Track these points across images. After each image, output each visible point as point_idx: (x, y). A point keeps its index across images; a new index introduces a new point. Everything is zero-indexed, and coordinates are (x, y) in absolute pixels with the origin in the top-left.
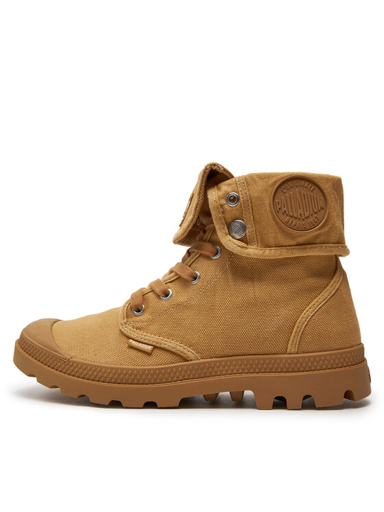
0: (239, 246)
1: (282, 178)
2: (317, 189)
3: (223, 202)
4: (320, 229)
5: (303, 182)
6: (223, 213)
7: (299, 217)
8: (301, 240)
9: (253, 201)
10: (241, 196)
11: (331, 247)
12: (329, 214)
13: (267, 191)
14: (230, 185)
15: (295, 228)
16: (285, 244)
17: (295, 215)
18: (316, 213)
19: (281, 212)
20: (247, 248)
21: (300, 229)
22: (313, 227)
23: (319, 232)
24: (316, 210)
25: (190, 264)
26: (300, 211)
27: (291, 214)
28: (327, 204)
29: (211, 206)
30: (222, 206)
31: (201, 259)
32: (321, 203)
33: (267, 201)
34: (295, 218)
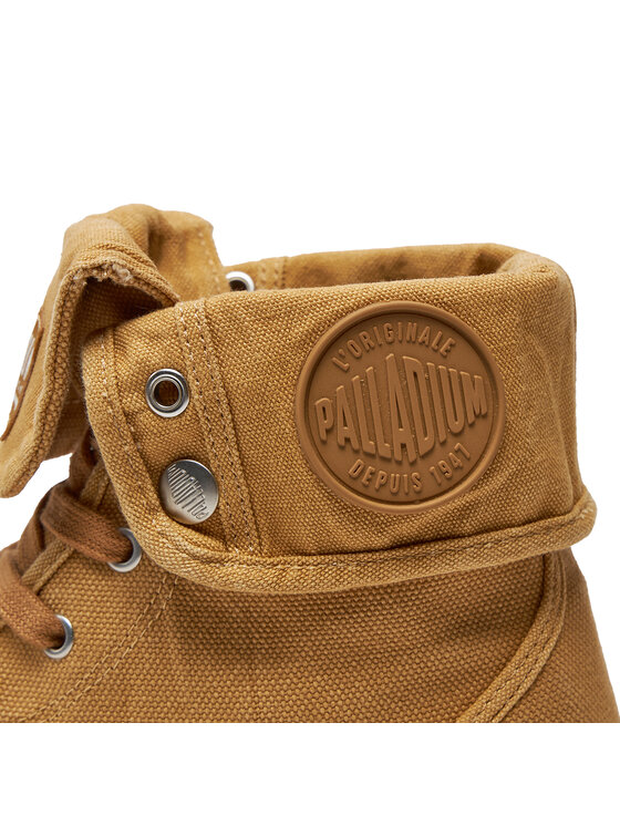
0: (194, 557)
1: (339, 316)
2: (462, 346)
3: (134, 401)
4: (473, 487)
5: (412, 327)
6: (136, 438)
7: (398, 456)
8: (406, 529)
9: (237, 403)
10: (194, 386)
11: (517, 538)
12: (506, 429)
13: (282, 365)
14: (155, 337)
15: (385, 494)
16: (351, 544)
17: (384, 450)
18: (457, 435)
19: (333, 444)
20: (221, 562)
21: (402, 497)
22: (446, 485)
23: (469, 497)
24: (456, 426)
25: (39, 584)
26: (402, 434)
27: (369, 446)
28: (496, 397)
29: (93, 419)
30: (129, 417)
31: (77, 569)
32: (476, 398)
33: (287, 403)
34: (384, 459)
